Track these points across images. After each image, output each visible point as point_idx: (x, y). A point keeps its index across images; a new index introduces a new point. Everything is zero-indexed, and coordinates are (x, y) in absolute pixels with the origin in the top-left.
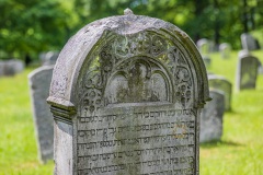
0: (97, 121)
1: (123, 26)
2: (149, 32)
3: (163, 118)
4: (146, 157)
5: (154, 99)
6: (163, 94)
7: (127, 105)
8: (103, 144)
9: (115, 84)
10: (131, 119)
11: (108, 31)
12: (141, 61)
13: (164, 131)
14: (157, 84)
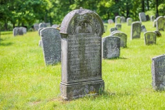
0: (73, 38)
1: (80, 12)
2: (87, 14)
3: (91, 38)
4: (87, 48)
5: (89, 32)
6: (91, 31)
7: (82, 34)
8: (75, 44)
9: (78, 28)
10: (83, 38)
11: (76, 14)
12: (86, 22)
13: (92, 41)
14: (90, 28)
